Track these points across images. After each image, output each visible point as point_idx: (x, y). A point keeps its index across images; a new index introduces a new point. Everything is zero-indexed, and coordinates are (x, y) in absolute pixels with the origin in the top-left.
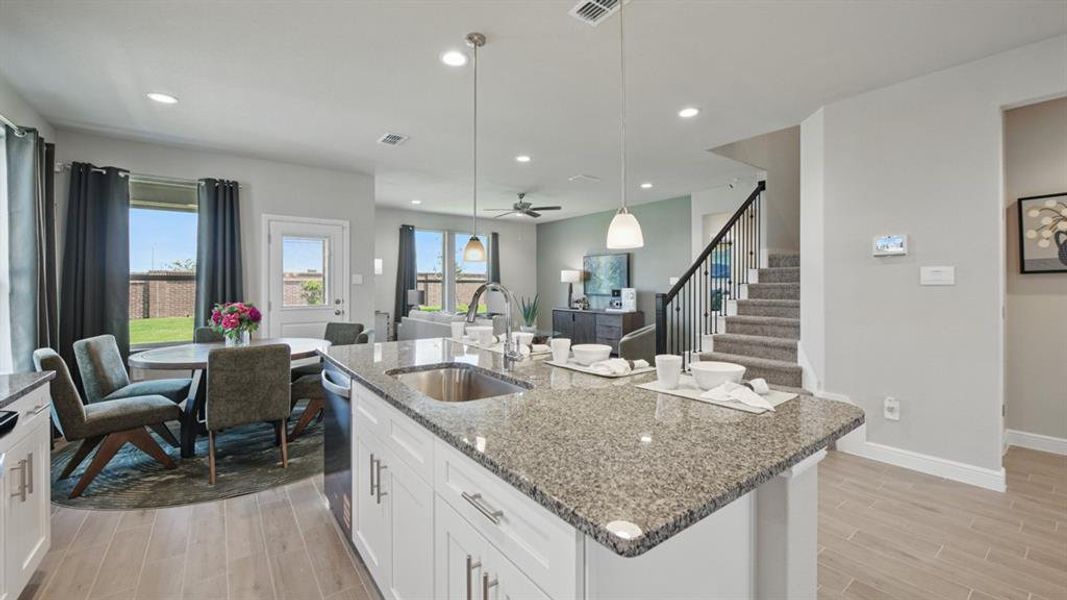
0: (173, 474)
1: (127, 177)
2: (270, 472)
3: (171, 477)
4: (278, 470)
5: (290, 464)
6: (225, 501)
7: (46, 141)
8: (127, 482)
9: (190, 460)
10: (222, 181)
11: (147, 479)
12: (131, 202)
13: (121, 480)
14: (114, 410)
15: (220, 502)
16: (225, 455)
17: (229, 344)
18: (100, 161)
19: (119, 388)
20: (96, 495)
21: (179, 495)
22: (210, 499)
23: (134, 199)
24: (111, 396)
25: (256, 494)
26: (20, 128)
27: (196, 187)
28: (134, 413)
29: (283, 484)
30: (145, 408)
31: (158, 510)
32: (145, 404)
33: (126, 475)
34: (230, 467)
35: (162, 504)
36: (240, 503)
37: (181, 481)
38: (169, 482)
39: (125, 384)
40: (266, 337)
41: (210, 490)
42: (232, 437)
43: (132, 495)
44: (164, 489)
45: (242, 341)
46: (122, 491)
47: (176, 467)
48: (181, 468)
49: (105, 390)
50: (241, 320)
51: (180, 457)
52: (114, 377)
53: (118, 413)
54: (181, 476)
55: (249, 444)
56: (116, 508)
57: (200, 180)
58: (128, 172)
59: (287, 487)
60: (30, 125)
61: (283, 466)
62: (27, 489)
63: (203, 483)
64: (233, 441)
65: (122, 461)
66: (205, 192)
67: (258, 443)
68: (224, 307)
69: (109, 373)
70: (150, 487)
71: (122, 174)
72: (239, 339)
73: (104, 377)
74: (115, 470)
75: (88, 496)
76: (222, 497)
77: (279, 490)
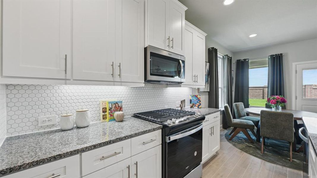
0: (252, 145)
1: (248, 61)
2: (283, 160)
3: (251, 145)
4: (287, 161)
5: (293, 161)
6: (264, 161)
7: (230, 57)
8: (241, 142)
9: (258, 143)
10: (276, 55)
11: (245, 143)
12: (250, 67)
13: (240, 141)
14: (239, 122)
15: (262, 160)
16: (270, 146)
17: (273, 110)
18: (242, 58)
19: (243, 117)
20: (234, 142)
21: (251, 152)
22: (259, 158)
23: (250, 66)
24: (240, 118)
25: (275, 165)
26: (225, 55)
27: (268, 59)
28: (243, 124)
29: (287, 167)
30: (245, 123)
31: (245, 153)
32: (246, 122)
33: (241, 140)
34: (270, 151)
35: (246, 152)
36: (268, 165)
37: (254, 148)
38: (251, 147)
39: (245, 116)
40: (295, 109)
41: (260, 155)
42: (274, 141)
43: (241, 146)
44: (248, 148)
45: (278, 109)
46: (239, 143)
47: (253, 143)
48: (255, 144)
49: (240, 117)
50: (277, 102)
51: (256, 141)
52: (242, 113)
53: (239, 123)
54: (254, 147)
55: (279, 146)
56: (236, 147)
57: (269, 56)
58: (249, 59)
59: (288, 169)
60: (226, 54)
61: (290, 160)
62: (212, 134)
63: (259, 152)
64: (274, 143)
65: (242, 136)
66: (270, 60)
67: (283, 147)
68: (271, 97)
69: (240, 112)
70: (246, 146)
71: (247, 60)
72: (277, 108)
73: (239, 113)
74: (240, 137)
75: (232, 141)
76: (263, 159)
77: (285, 168)
